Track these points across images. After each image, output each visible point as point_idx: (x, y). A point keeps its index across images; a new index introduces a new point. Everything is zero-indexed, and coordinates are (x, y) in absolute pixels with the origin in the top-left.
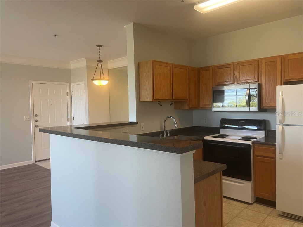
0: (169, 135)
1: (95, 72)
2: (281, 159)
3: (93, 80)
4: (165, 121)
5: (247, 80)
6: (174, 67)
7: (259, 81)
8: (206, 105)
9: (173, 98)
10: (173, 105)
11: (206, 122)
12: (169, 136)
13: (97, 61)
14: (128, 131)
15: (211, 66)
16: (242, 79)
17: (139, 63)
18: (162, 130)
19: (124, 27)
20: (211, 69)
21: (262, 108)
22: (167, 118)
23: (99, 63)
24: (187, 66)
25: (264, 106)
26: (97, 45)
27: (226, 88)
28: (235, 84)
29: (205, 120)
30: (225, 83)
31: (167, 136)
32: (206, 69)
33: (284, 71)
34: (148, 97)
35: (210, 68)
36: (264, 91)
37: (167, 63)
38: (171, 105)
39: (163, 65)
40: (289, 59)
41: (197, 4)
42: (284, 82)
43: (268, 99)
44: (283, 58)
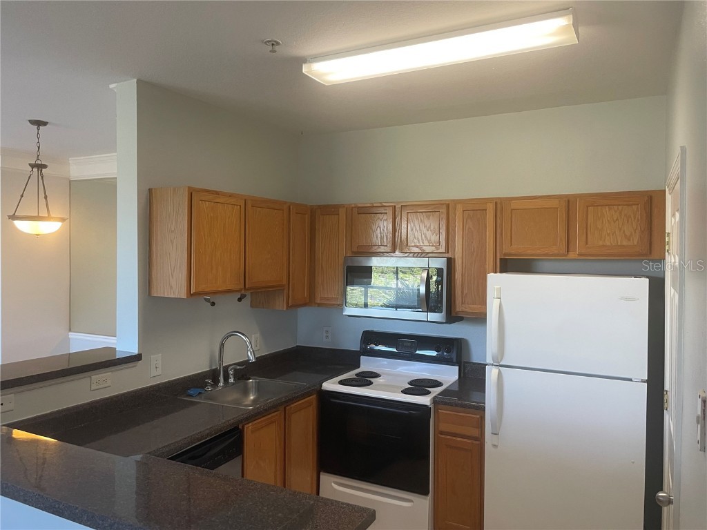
0: (231, 380)
1: (22, 196)
2: (495, 446)
3: (14, 217)
4: (222, 345)
5: (424, 248)
6: (249, 204)
7: (448, 253)
8: (328, 299)
9: (247, 286)
10: (246, 301)
11: (327, 337)
12: (233, 384)
13: (30, 165)
14: (109, 383)
15: (343, 206)
16: (413, 245)
17: (150, 190)
18: (213, 368)
19: (112, 86)
20: (342, 212)
21: (453, 314)
22: (228, 337)
23: (35, 170)
24: (285, 203)
25: (457, 310)
26: (29, 121)
27: (375, 262)
28: (397, 253)
29: (327, 332)
30: (375, 249)
31: (228, 382)
32: (331, 210)
33: (502, 234)
34: (174, 284)
35: (340, 210)
36: (458, 276)
37: (231, 195)
38: (240, 300)
39: (221, 200)
40: (512, 208)
41: (309, 62)
42: (501, 259)
43: (466, 295)
44: (500, 205)
